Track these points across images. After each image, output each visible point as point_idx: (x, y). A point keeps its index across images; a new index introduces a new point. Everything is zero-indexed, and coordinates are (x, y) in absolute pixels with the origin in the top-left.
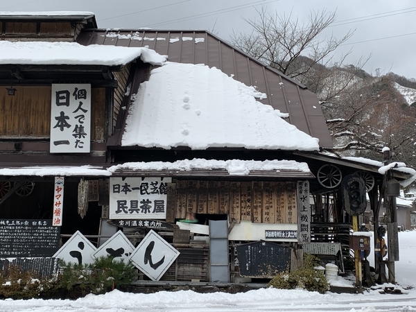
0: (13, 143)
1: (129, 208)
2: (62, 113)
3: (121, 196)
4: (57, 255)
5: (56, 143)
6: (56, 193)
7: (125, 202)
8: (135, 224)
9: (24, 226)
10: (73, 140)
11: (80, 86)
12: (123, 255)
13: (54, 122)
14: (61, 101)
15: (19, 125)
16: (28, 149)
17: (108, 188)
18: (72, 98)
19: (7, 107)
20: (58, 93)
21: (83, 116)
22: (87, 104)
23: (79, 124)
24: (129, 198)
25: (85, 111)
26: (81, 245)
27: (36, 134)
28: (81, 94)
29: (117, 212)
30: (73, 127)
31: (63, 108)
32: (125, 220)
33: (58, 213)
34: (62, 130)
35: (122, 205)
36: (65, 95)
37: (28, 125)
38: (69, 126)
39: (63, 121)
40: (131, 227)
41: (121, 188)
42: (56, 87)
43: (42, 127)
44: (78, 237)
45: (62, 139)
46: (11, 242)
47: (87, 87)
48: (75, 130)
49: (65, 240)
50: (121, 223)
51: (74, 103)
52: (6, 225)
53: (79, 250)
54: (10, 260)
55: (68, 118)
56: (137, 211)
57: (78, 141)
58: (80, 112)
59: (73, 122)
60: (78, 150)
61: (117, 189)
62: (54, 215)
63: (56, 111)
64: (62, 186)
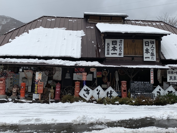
0: (131, 58)
1: (173, 79)
2: (147, 48)
3: (171, 75)
4: (153, 92)
5: (146, 58)
6: (151, 74)
7: (172, 77)
8: (175, 83)
9: (142, 83)
10: (151, 57)
11: (152, 40)
12: (172, 93)
13: (144, 51)
14: (146, 45)
15: (132, 52)
16: (136, 59)
17: (167, 72)
18: (150, 44)
19: (129, 46)
20: (145, 42)
21: (153, 50)
22: (154, 46)
23: (152, 52)
24: (173, 75)
25: (154, 48)
26: (160, 90)
27: (138, 55)
28: (152, 43)
29: (170, 80)
30: (150, 53)
31: (147, 47)
32: (172, 82)
33: (152, 79)
34: (147, 54)
35: (171, 78)
36: (147, 43)
37: (135, 52)
38: (149, 53)
39: (147, 51)
40: (174, 84)
41: (171, 73)
42: (145, 40)
43: (140, 53)
44: (159, 87)
45: (147, 57)
46: (138, 88)
47: (154, 40)
48: (151, 54)
49: (155, 88)
50: (171, 83)
51: (150, 45)
52: (136, 83)
53: (159, 91)
54: (139, 94)
55: (149, 50)
56: (176, 79)
57: (152, 57)
58: (152, 48)
59: (150, 51)
60: (152, 60)
61: (169, 72)
62: (151, 80)
63: (145, 48)
64: (153, 71)
